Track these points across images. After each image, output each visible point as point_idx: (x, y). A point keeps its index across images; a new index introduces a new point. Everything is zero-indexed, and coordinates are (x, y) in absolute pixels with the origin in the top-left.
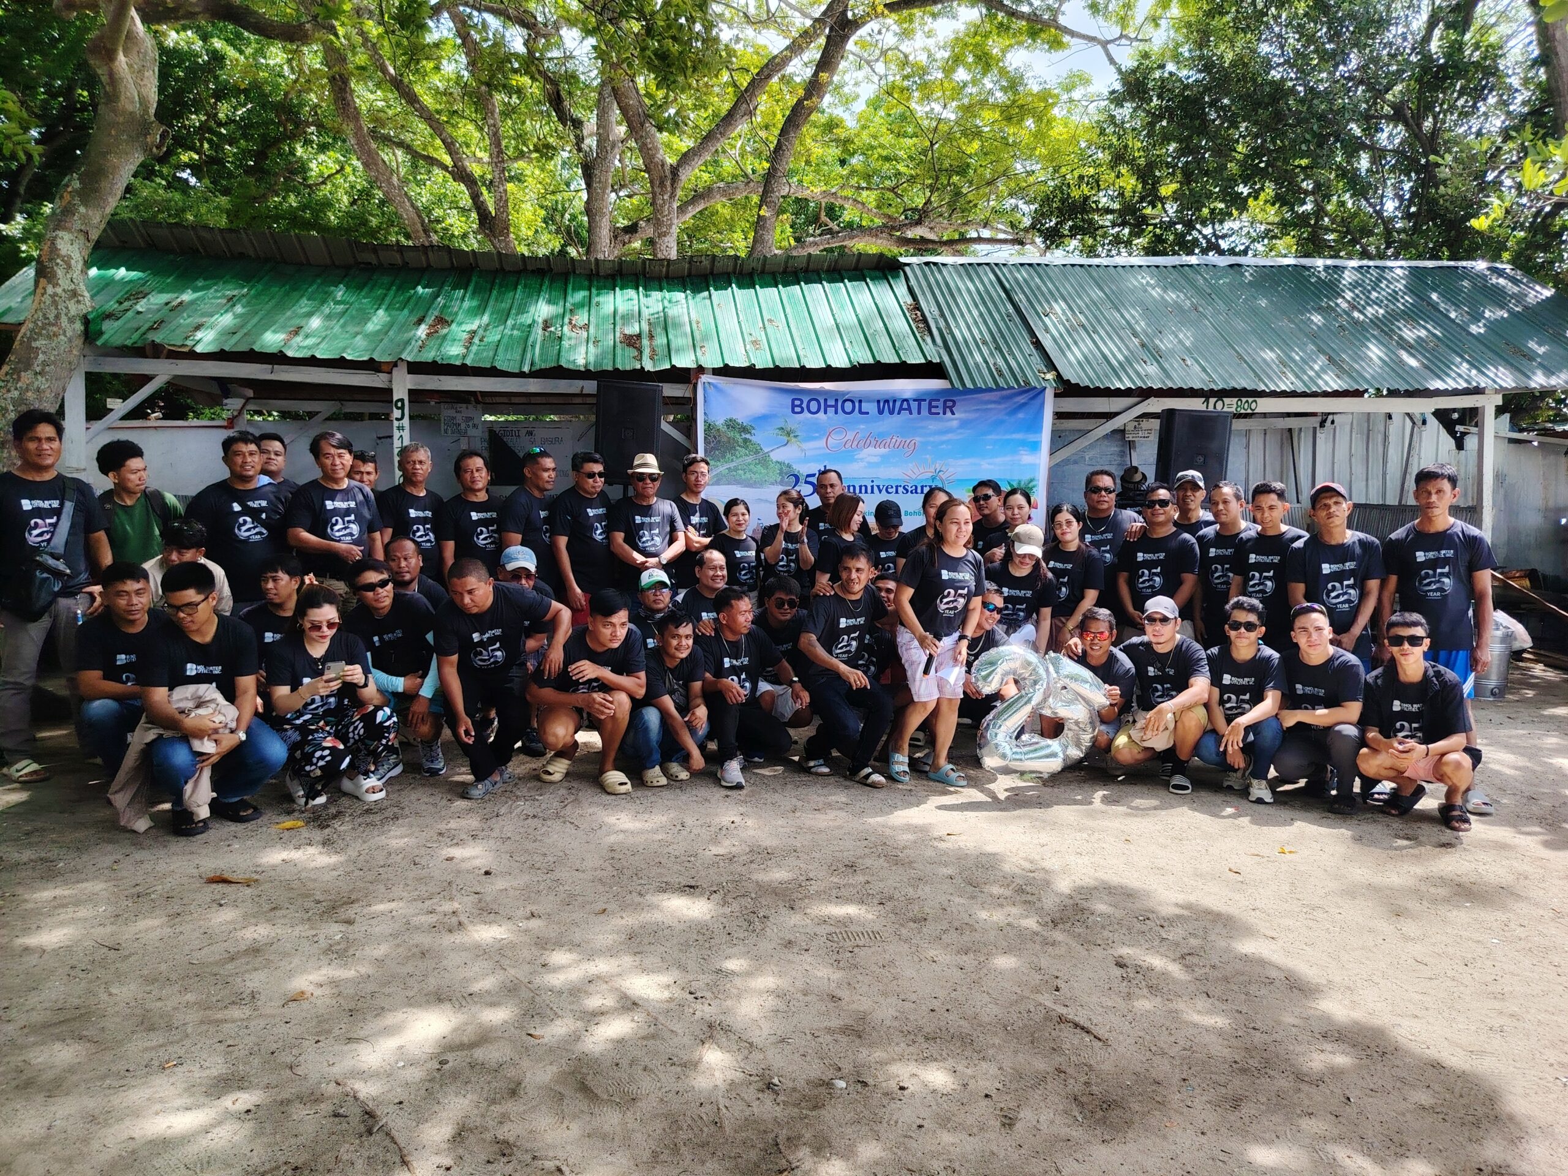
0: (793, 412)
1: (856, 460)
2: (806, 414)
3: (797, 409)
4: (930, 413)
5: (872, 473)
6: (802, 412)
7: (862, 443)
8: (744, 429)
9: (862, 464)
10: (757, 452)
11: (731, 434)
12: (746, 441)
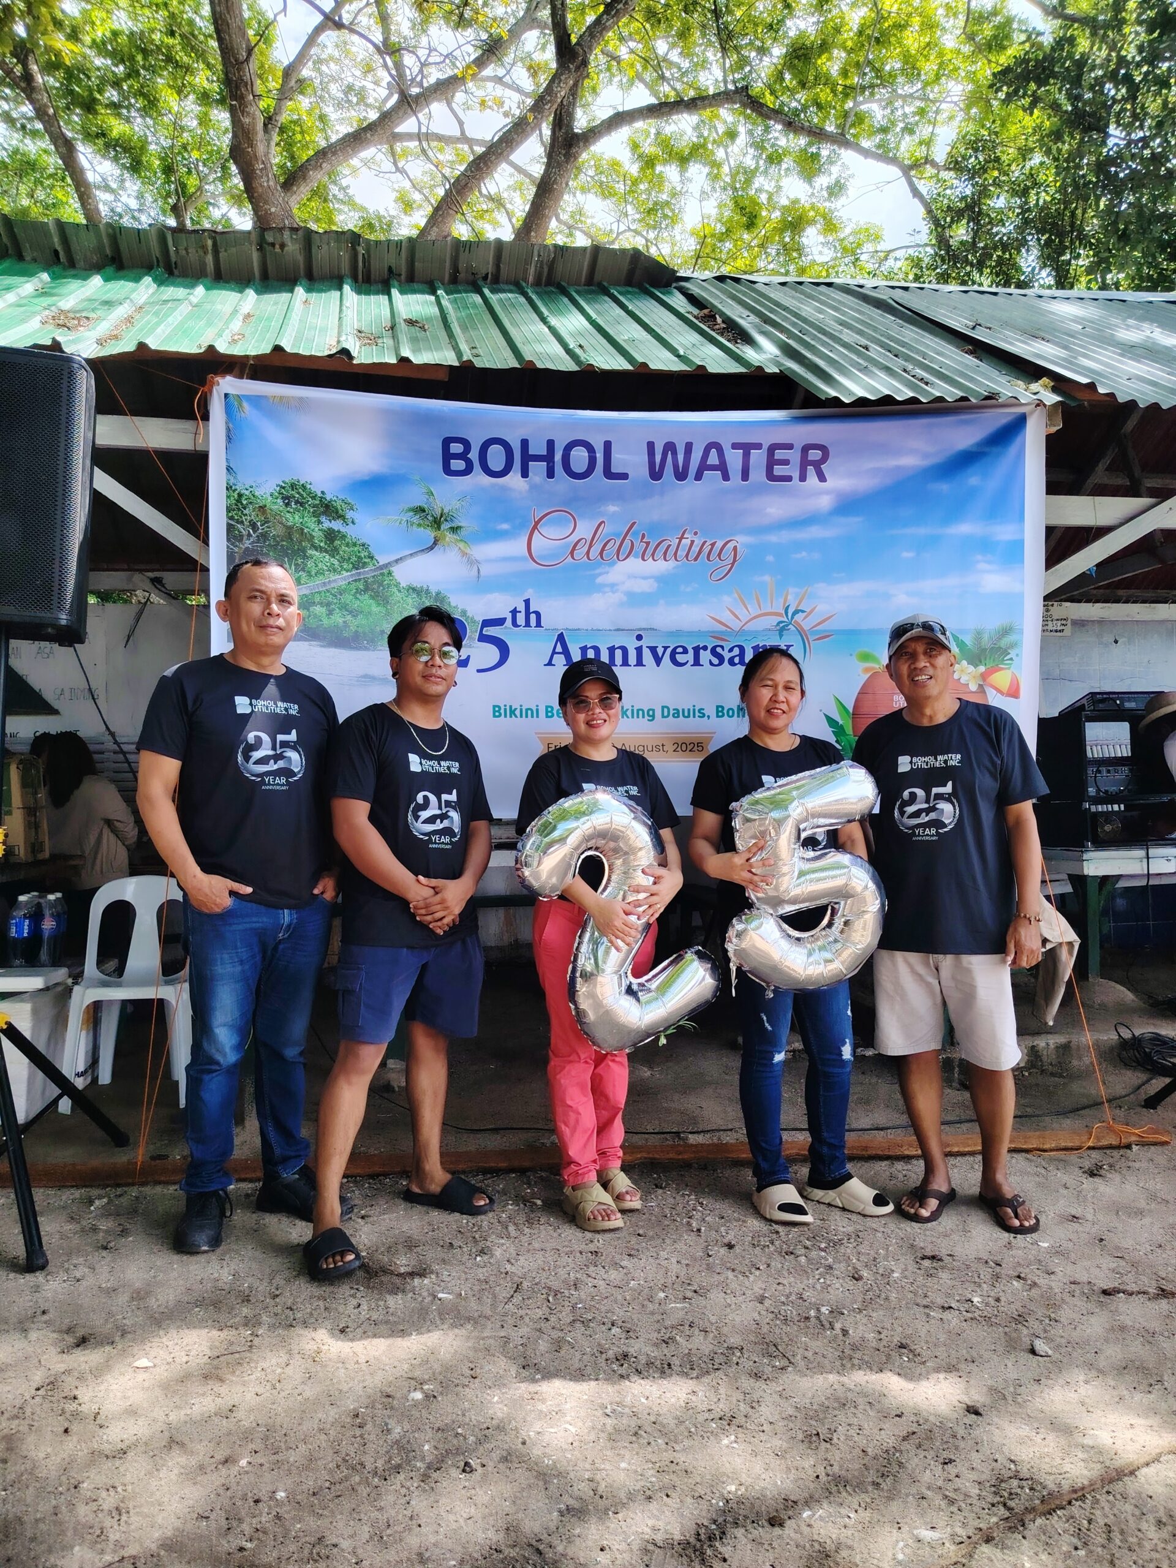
0: (448, 471)
1: (600, 588)
2: (479, 478)
3: (457, 465)
4: (771, 476)
5: (639, 618)
6: (468, 470)
7: (612, 548)
8: (327, 509)
9: (614, 598)
10: (358, 564)
11: (294, 519)
12: (331, 536)
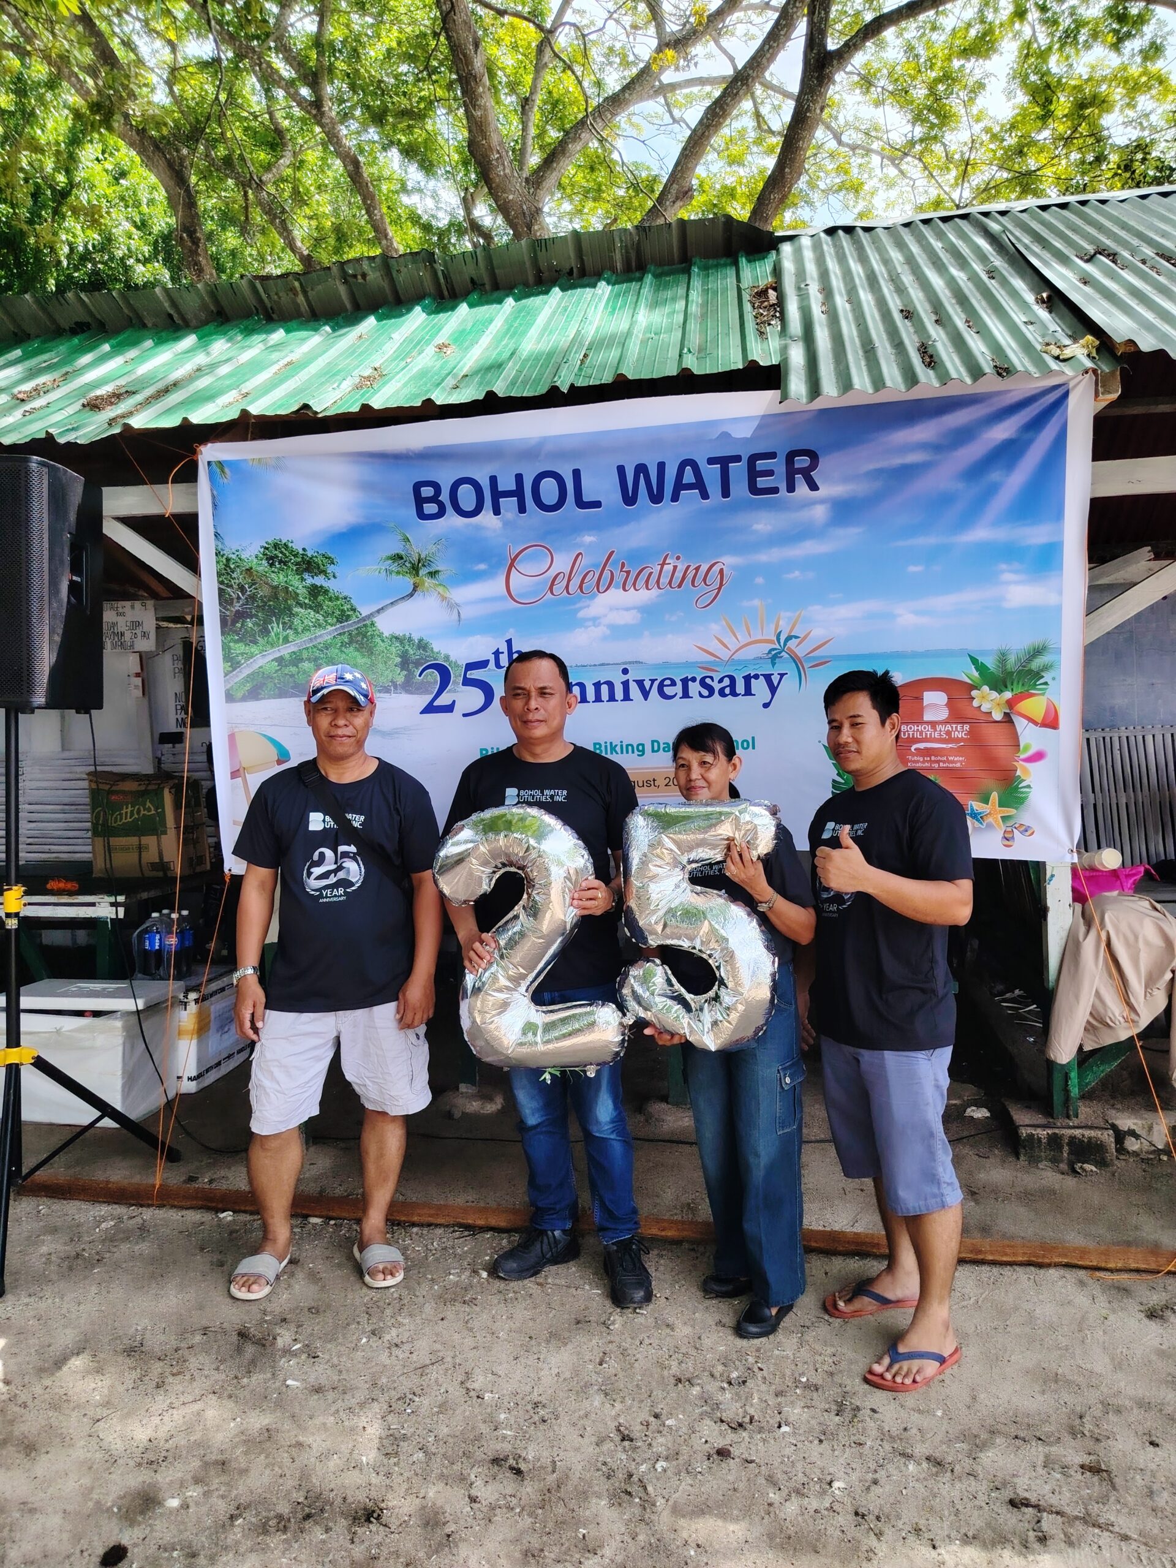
0: (422, 515)
1: (581, 623)
2: (452, 520)
3: (430, 508)
4: (754, 489)
6: (441, 513)
9: (598, 632)
10: (343, 617)
